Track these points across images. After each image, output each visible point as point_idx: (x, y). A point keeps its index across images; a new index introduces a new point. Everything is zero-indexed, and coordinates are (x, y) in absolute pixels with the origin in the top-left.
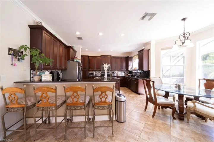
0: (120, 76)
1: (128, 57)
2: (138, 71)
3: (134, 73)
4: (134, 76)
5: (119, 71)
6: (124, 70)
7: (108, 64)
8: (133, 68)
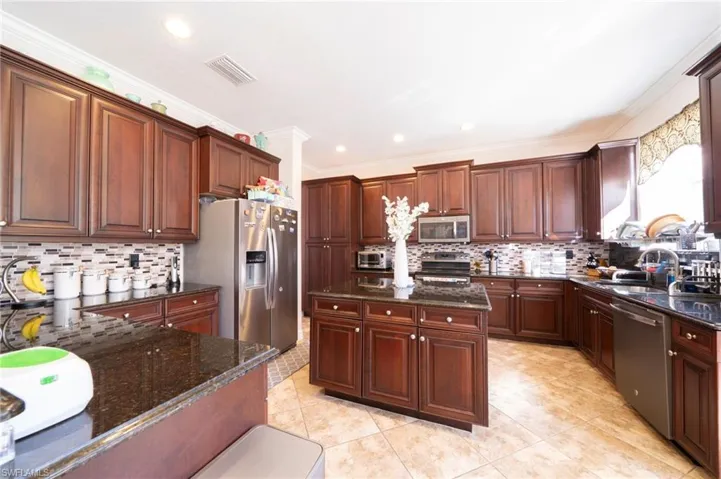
0: (537, 274)
1: (596, 149)
2: (700, 247)
3: (653, 256)
4: (658, 282)
5: (528, 242)
6: (567, 241)
7: (413, 204)
8: (643, 223)
